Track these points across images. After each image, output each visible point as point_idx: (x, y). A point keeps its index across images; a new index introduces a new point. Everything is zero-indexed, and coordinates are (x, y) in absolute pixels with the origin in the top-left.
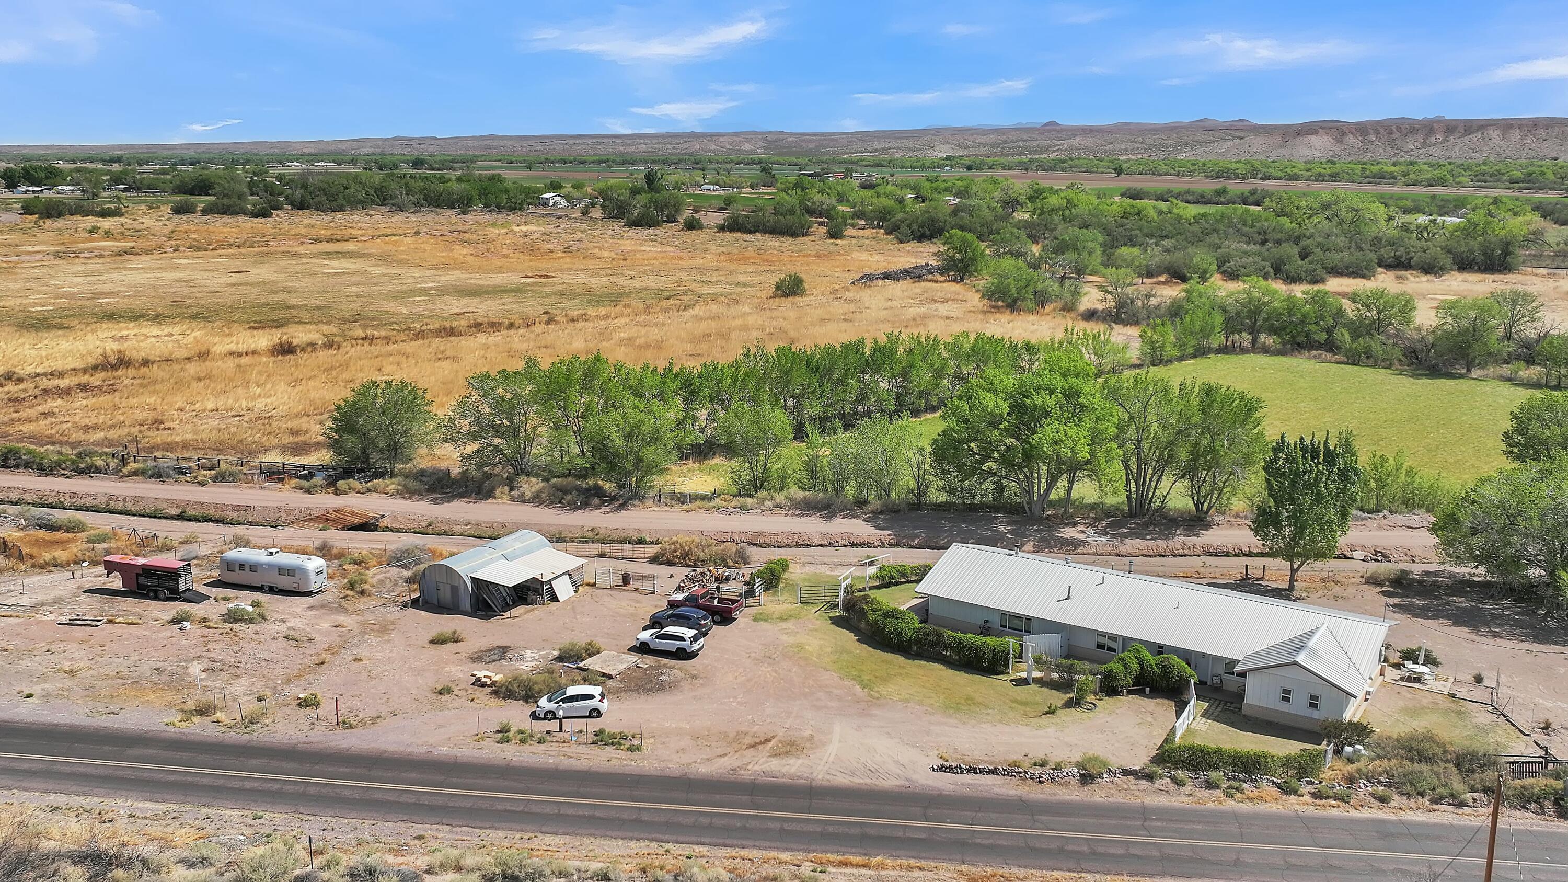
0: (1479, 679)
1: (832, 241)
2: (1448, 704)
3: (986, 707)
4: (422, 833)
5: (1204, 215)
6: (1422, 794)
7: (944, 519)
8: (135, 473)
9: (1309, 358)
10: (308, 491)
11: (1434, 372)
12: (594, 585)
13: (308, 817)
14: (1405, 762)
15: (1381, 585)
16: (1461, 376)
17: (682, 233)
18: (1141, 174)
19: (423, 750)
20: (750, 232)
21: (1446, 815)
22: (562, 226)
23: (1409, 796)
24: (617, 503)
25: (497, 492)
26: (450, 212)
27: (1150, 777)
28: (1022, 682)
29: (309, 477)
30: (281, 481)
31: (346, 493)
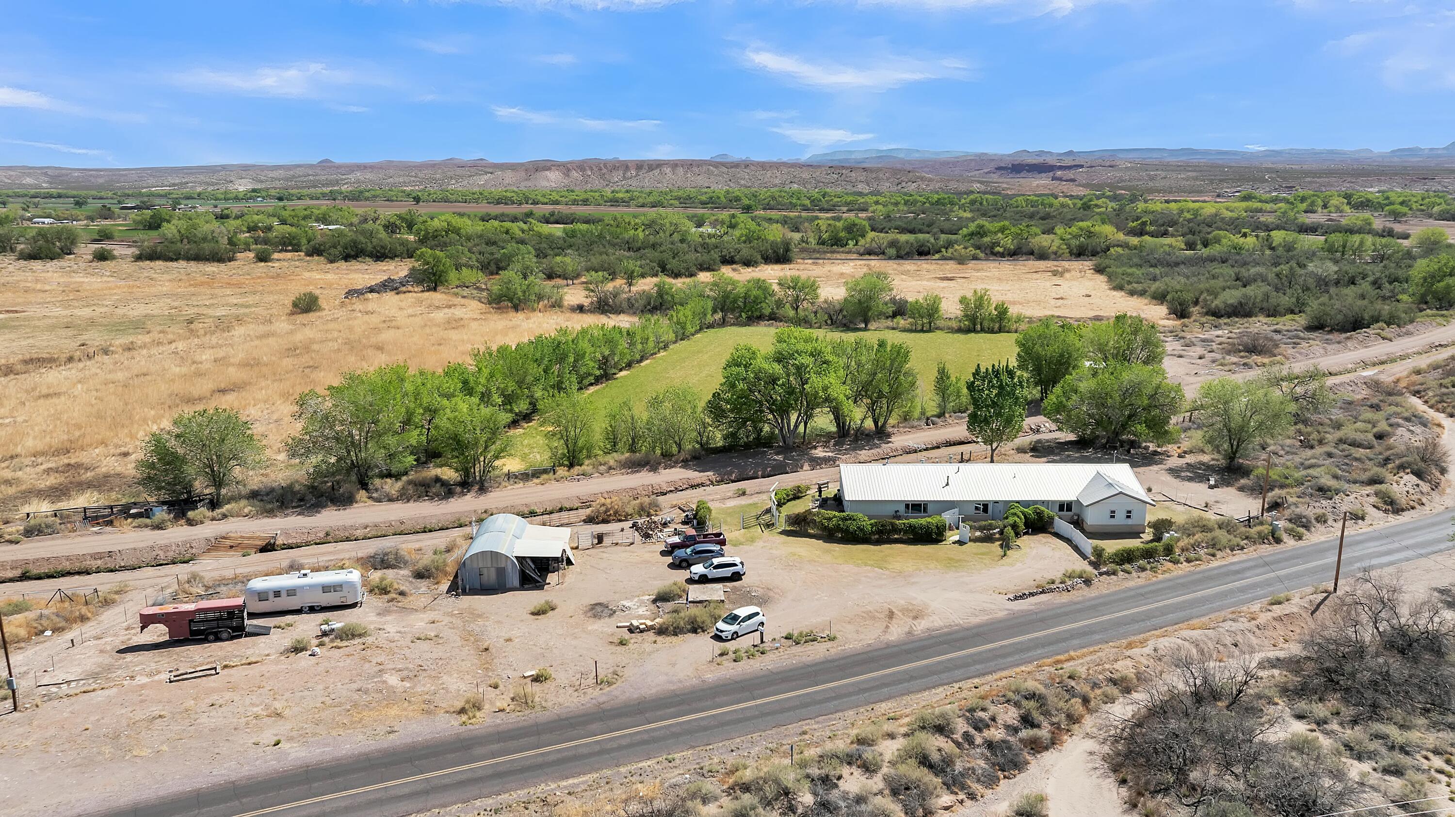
3: (965, 561)
6: (1225, 548)
10: (161, 527)
11: (845, 327)
12: (577, 547)
14: (1204, 533)
15: (1027, 452)
16: (863, 329)
20: (171, 260)
24: (476, 488)
27: (1114, 573)
28: (960, 543)
29: (147, 514)
30: (110, 523)
31: (202, 523)
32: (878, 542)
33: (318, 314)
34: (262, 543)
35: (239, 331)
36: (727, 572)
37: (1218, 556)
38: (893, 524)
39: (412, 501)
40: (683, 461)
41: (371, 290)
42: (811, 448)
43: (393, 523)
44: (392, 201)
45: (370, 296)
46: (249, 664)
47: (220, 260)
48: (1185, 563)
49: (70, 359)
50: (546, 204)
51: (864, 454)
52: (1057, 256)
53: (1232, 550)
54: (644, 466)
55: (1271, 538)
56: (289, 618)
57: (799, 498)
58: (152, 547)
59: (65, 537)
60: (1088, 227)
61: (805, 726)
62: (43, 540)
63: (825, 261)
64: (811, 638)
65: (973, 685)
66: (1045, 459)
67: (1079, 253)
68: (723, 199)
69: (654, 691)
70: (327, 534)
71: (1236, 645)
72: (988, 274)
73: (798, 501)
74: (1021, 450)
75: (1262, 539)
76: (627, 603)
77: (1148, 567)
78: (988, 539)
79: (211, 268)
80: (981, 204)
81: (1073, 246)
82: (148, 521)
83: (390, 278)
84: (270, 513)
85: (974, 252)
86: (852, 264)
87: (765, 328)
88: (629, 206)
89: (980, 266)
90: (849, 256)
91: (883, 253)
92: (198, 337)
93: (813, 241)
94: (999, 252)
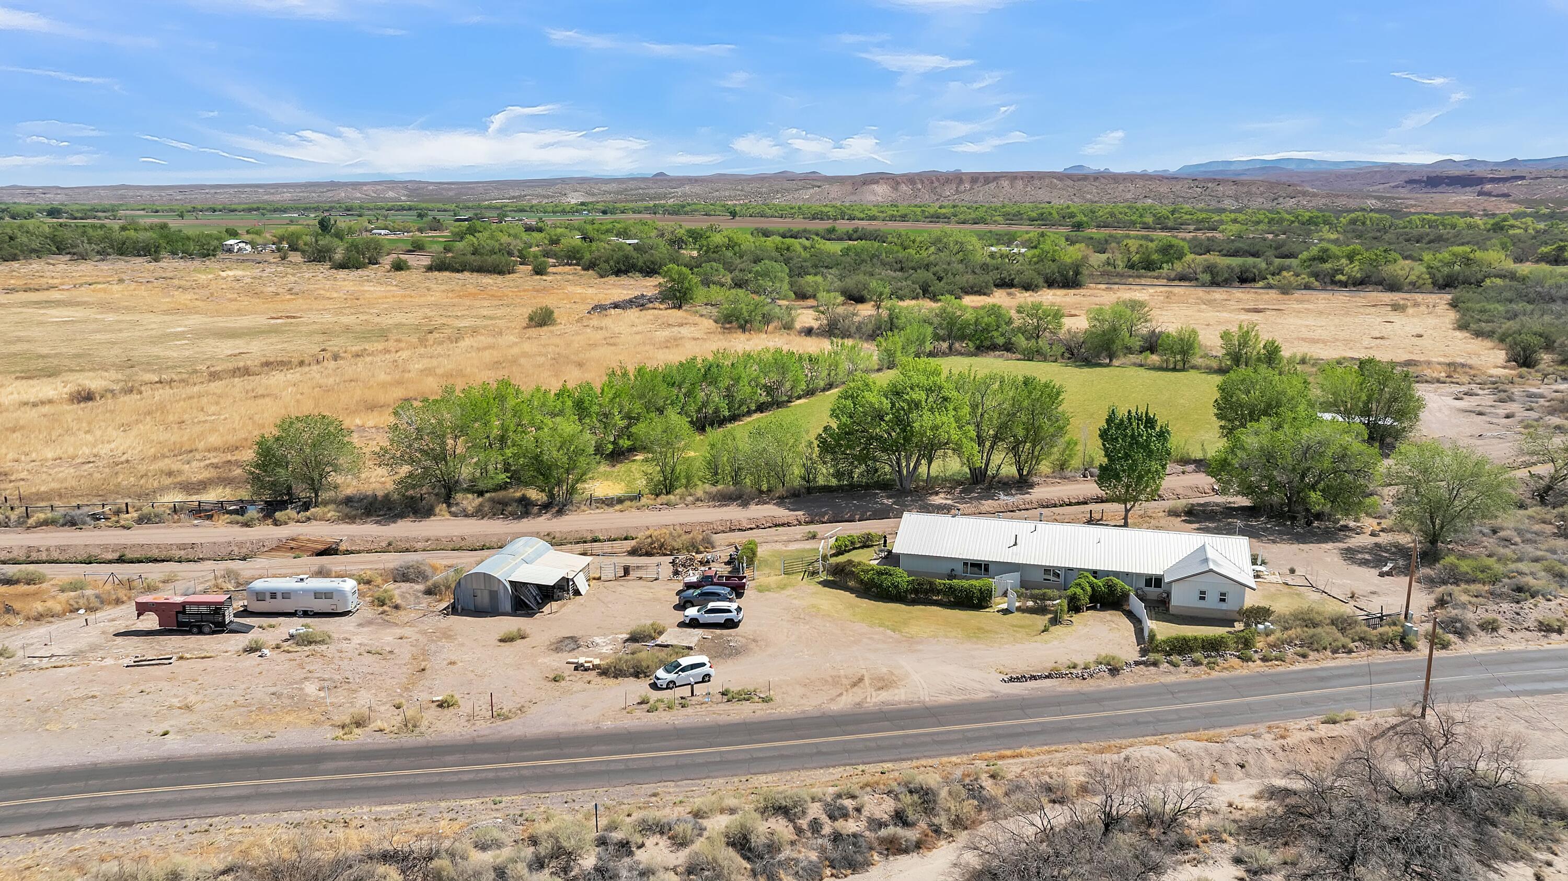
0: (1292, 571)
1: (538, 277)
2: (1286, 590)
3: (996, 633)
4: (654, 791)
5: (848, 249)
6: (1325, 649)
7: (837, 498)
8: (46, 523)
9: (995, 357)
10: (246, 525)
11: (1088, 362)
12: (599, 579)
13: (544, 795)
14: (1305, 629)
15: (1180, 516)
16: (1108, 365)
17: (391, 273)
18: (751, 216)
19: (590, 727)
20: (458, 271)
21: (1343, 660)
22: (268, 270)
23: (1317, 650)
24: (554, 510)
25: (437, 510)
26: (140, 260)
27: (1155, 664)
28: (1006, 612)
29: (241, 511)
30: (210, 517)
31: (286, 523)
32: (913, 602)
33: (551, 328)
34: (321, 547)
35: (467, 342)
36: (721, 618)
37: (1310, 658)
38: (931, 583)
39: (486, 519)
40: (779, 498)
41: (616, 306)
42: (931, 494)
43: (454, 539)
44: (710, 215)
45: (612, 311)
46: (203, 658)
47: (501, 273)
48: (1259, 662)
49: (301, 363)
50: (862, 219)
51: (988, 505)
52: (1415, 287)
53: (1335, 651)
54: (735, 500)
55: (1397, 642)
56: (281, 619)
57: (868, 547)
58: (230, 543)
59: (169, 527)
60: (1466, 252)
61: (660, 788)
62: (150, 528)
63: (1120, 286)
64: (746, 696)
65: (880, 770)
66: (1196, 526)
67: (1445, 284)
68: (1055, 215)
69: (541, 730)
70: (390, 544)
71: (1242, 767)
72: (1311, 306)
73: (865, 550)
74: (1173, 513)
75: (1385, 642)
76: (597, 640)
77: (1205, 661)
78: (1040, 610)
79: (487, 280)
80: (1364, 223)
81: (1438, 275)
82: (239, 518)
83: (643, 295)
84: (350, 519)
85: (1307, 280)
86: (1151, 290)
87: (992, 360)
88: (949, 223)
89: (1307, 297)
90: (1156, 282)
91: (1197, 279)
92: (426, 347)
93: (1121, 264)
94: (1340, 281)
